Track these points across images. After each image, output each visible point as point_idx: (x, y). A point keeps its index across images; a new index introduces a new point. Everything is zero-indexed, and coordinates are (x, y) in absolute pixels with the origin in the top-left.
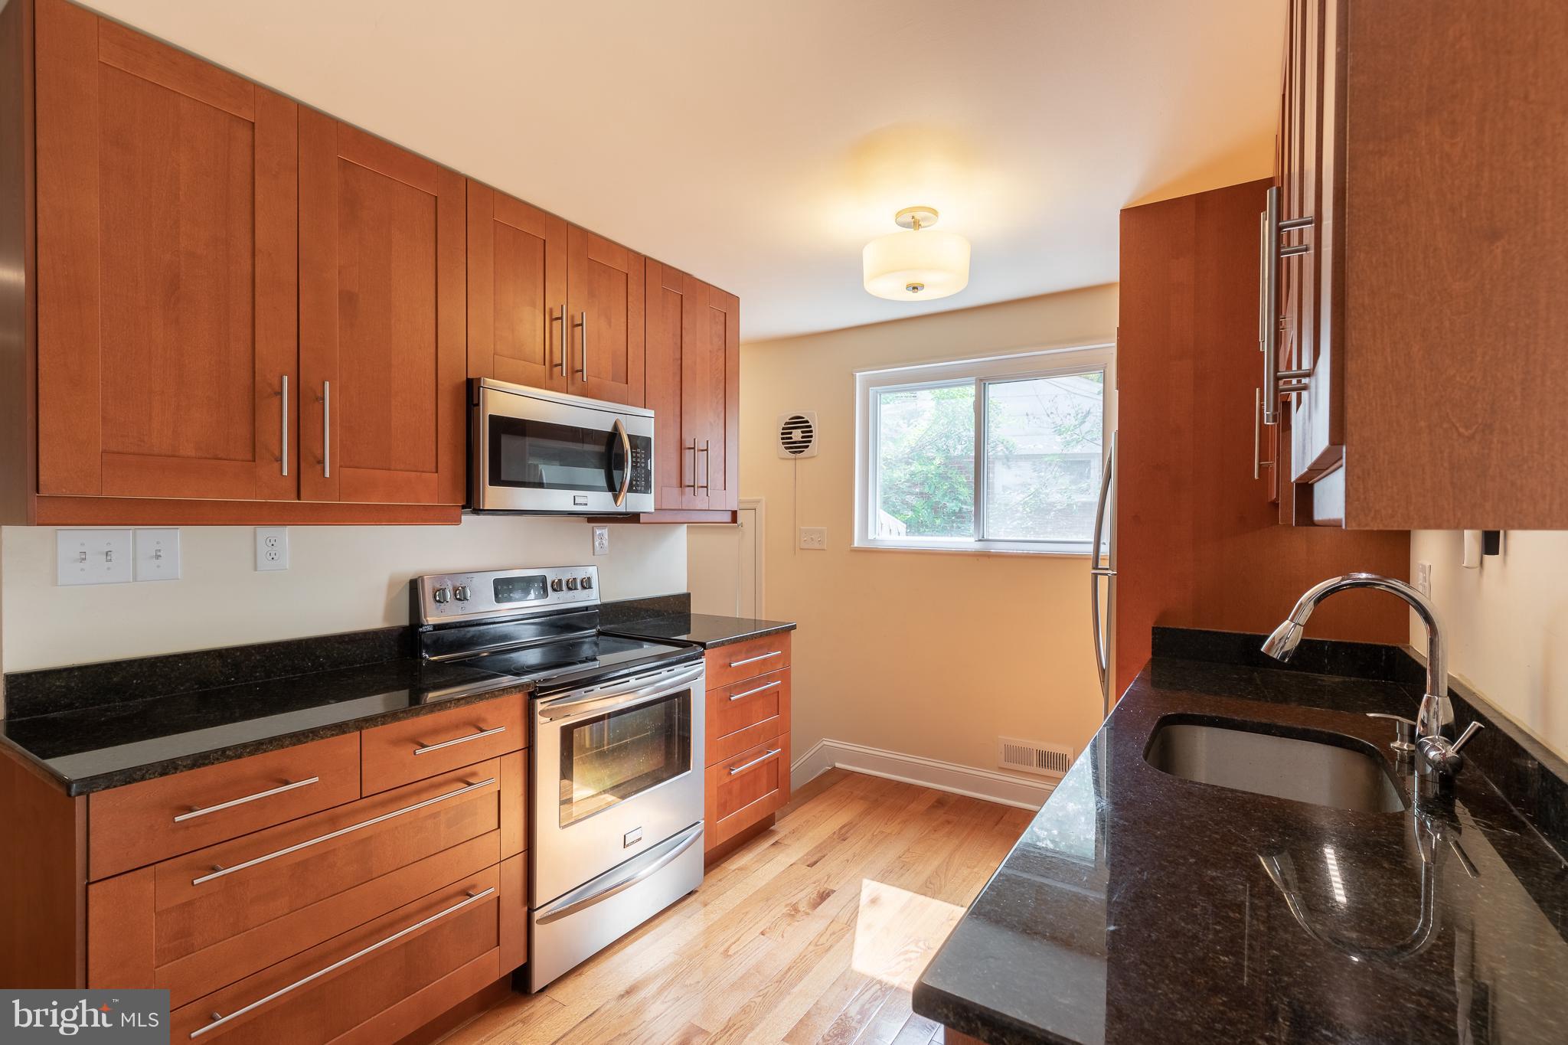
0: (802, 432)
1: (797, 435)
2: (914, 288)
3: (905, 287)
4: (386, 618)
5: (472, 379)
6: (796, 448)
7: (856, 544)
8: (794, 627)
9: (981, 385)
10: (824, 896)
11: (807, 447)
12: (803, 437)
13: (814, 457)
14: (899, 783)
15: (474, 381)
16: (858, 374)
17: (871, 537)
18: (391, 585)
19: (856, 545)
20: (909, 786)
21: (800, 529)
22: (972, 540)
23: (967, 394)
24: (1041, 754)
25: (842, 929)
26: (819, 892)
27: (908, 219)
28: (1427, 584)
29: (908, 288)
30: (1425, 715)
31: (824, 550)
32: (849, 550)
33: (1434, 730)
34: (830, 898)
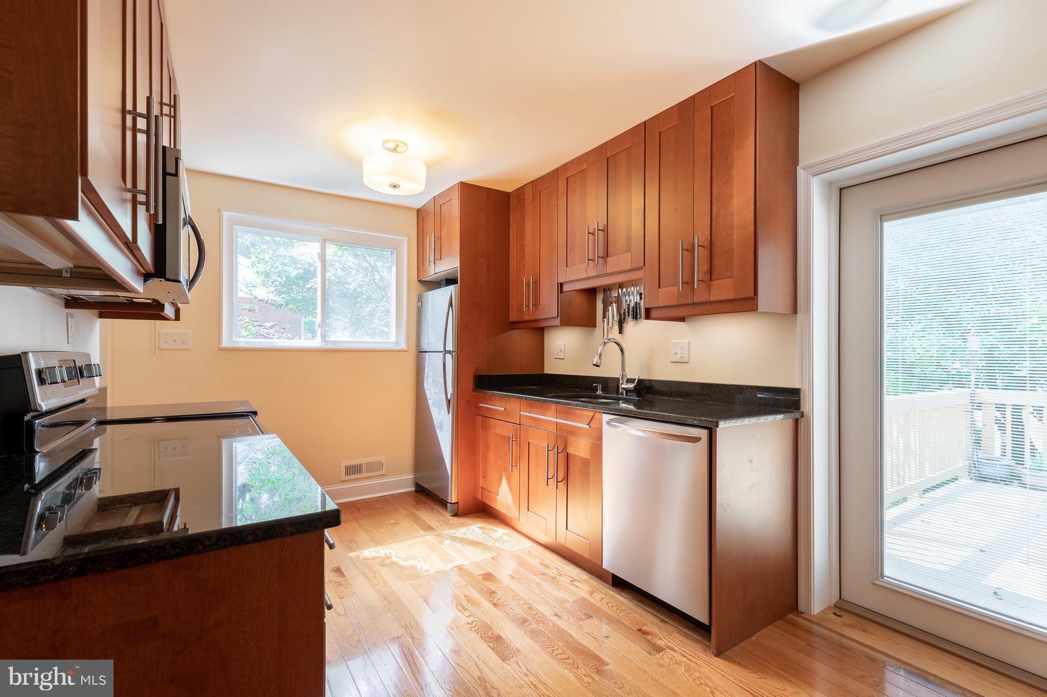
2: (395, 186)
5: (165, 148)
7: (225, 344)
9: (324, 242)
10: (338, 571)
15: (167, 150)
16: (224, 213)
17: (234, 340)
19: (223, 346)
21: (160, 332)
24: (367, 464)
25: (375, 574)
26: (332, 571)
27: (391, 145)
28: (563, 350)
29: (390, 186)
30: (622, 378)
31: (190, 349)
32: (217, 348)
33: (625, 382)
34: (341, 568)
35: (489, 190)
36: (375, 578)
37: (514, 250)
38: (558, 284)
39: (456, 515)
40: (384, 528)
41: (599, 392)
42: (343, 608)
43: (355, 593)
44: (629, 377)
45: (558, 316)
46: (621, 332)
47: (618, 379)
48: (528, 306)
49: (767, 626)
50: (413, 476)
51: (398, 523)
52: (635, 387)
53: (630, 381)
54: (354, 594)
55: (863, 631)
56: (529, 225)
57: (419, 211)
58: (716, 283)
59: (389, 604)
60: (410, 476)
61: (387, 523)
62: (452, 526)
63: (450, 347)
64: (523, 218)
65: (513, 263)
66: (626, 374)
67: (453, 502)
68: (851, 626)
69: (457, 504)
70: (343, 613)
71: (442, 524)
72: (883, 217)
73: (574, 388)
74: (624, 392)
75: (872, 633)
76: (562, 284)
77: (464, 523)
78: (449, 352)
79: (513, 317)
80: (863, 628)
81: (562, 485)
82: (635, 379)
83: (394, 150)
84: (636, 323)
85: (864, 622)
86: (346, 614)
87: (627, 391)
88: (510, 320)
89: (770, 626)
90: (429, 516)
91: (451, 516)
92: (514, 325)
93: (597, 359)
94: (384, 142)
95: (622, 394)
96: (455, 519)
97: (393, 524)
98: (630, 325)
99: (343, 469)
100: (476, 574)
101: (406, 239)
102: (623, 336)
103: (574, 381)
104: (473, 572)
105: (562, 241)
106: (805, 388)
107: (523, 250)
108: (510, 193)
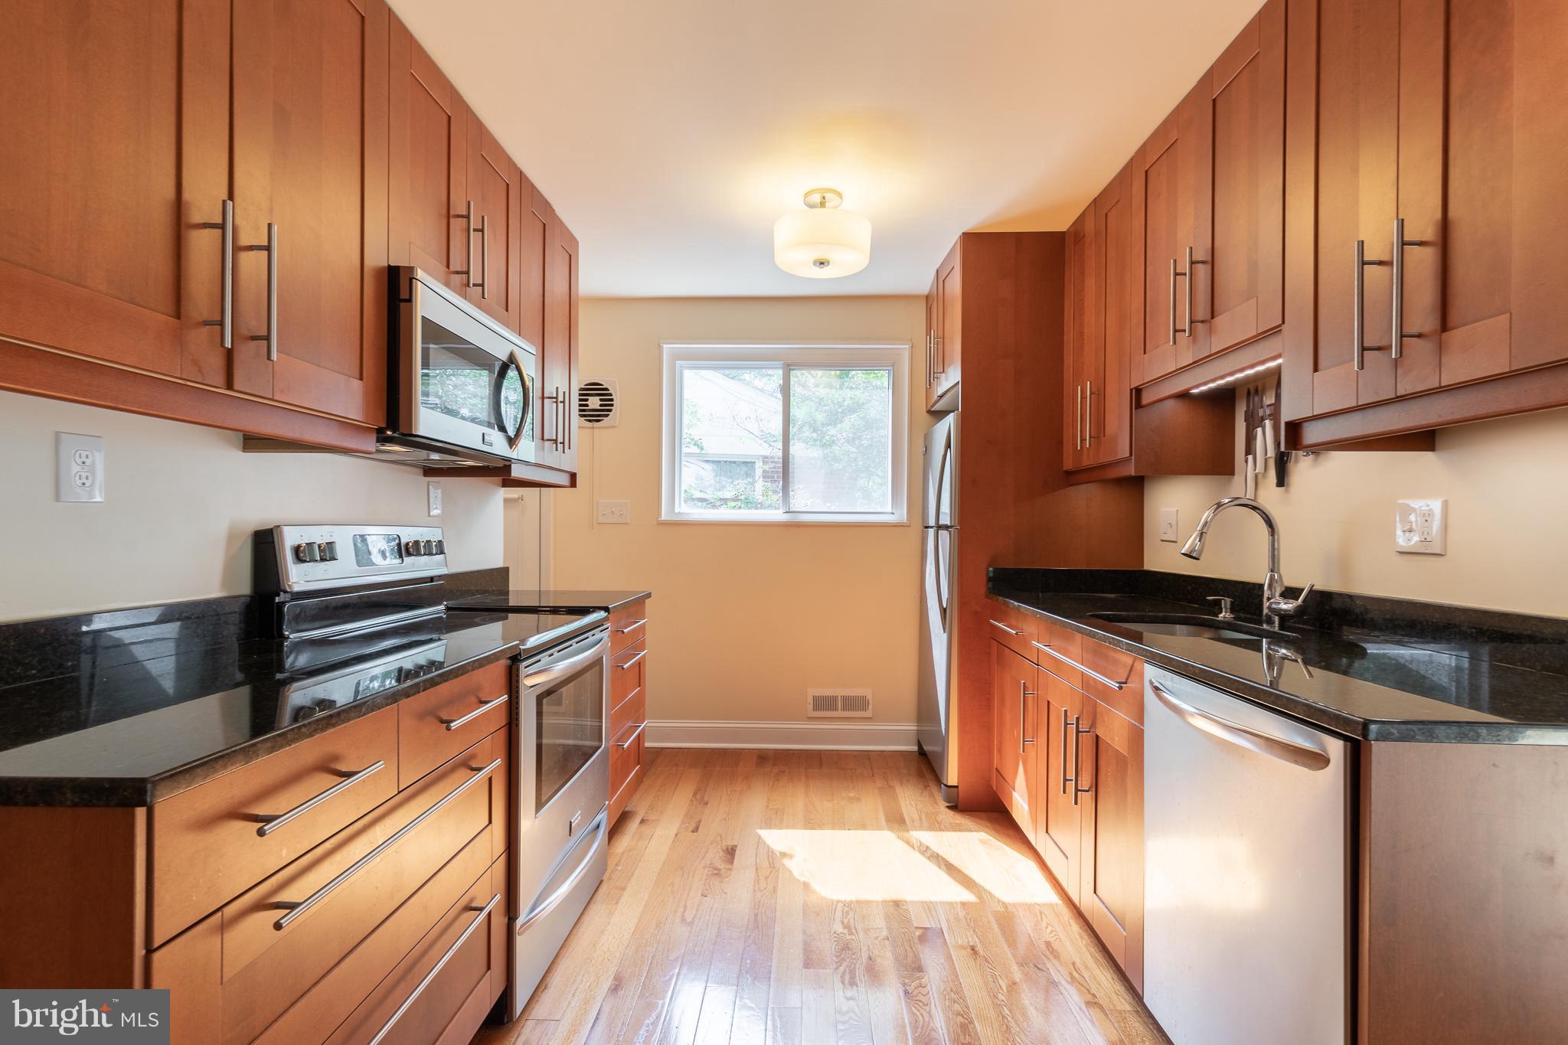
0: (601, 400)
1: (594, 402)
2: (822, 263)
3: (812, 262)
4: (226, 582)
5: (398, 268)
6: (593, 416)
7: (664, 517)
8: (649, 595)
9: (788, 368)
10: (731, 852)
11: (607, 416)
12: (601, 405)
13: (614, 427)
14: (713, 750)
15: (401, 269)
16: (665, 346)
17: (677, 511)
18: (231, 537)
19: (663, 519)
20: (725, 751)
21: (598, 502)
22: (781, 511)
23: (778, 375)
24: (845, 699)
25: (771, 872)
26: (723, 849)
27: (816, 198)
28: (1174, 523)
29: (815, 263)
30: (1270, 586)
31: (627, 524)
32: (656, 523)
33: (1277, 594)
34: (737, 852)
35: (1019, 237)
36: (767, 878)
37: (1069, 336)
38: (1131, 390)
39: (955, 807)
40: (835, 802)
41: (1224, 615)
42: (695, 912)
43: (725, 893)
44: (1290, 582)
45: (1131, 455)
46: (1281, 482)
47: (1261, 586)
48: (1083, 440)
50: (915, 728)
51: (858, 800)
52: (1300, 611)
53: (1290, 593)
54: (723, 894)
56: (1091, 284)
57: (927, 297)
58: (1456, 336)
59: (755, 928)
60: (912, 727)
61: (844, 795)
62: (935, 825)
63: (945, 520)
64: (1083, 273)
65: (1069, 360)
66: (1280, 577)
67: (949, 784)
69: (956, 789)
70: (689, 920)
71: (923, 817)
73: (1190, 602)
74: (1277, 619)
76: (1138, 392)
77: (959, 825)
78: (946, 527)
79: (1068, 464)
81: (1087, 798)
82: (1303, 590)
83: (822, 204)
84: (1315, 460)
86: (691, 924)
87: (1284, 617)
88: (1065, 469)
90: (910, 799)
91: (948, 807)
92: (1073, 477)
93: (1195, 539)
94: (807, 195)
95: (1270, 622)
96: (951, 813)
97: (851, 799)
98: (1302, 467)
99: (810, 700)
100: (915, 925)
101: (907, 346)
102: (1287, 491)
103: (1190, 588)
104: (913, 919)
105: (1137, 302)
107: (1082, 334)
108: (1063, 233)
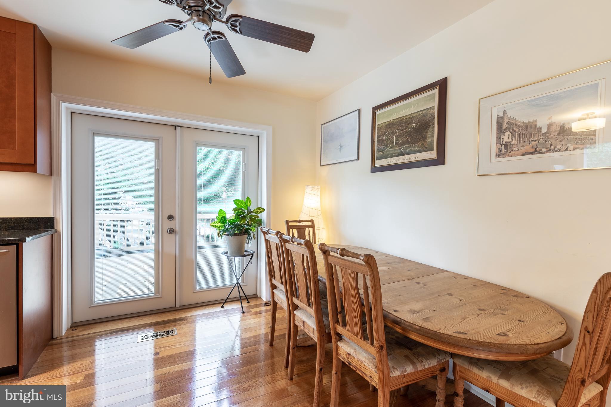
49: (42, 352)
55: (90, 329)
68: (83, 330)
72: (95, 134)
75: (94, 328)
80: (89, 328)
85: (87, 326)
89: (43, 352)
106: (57, 217)
